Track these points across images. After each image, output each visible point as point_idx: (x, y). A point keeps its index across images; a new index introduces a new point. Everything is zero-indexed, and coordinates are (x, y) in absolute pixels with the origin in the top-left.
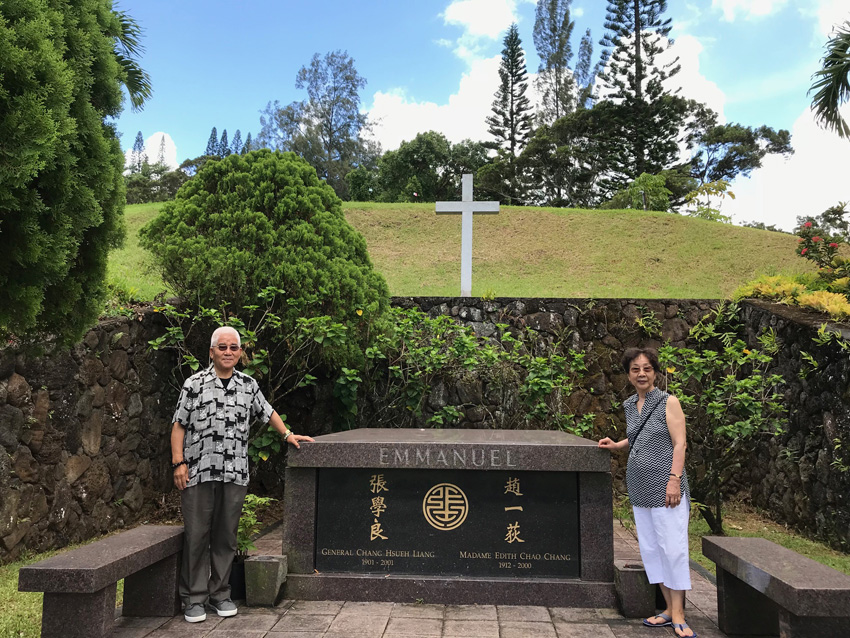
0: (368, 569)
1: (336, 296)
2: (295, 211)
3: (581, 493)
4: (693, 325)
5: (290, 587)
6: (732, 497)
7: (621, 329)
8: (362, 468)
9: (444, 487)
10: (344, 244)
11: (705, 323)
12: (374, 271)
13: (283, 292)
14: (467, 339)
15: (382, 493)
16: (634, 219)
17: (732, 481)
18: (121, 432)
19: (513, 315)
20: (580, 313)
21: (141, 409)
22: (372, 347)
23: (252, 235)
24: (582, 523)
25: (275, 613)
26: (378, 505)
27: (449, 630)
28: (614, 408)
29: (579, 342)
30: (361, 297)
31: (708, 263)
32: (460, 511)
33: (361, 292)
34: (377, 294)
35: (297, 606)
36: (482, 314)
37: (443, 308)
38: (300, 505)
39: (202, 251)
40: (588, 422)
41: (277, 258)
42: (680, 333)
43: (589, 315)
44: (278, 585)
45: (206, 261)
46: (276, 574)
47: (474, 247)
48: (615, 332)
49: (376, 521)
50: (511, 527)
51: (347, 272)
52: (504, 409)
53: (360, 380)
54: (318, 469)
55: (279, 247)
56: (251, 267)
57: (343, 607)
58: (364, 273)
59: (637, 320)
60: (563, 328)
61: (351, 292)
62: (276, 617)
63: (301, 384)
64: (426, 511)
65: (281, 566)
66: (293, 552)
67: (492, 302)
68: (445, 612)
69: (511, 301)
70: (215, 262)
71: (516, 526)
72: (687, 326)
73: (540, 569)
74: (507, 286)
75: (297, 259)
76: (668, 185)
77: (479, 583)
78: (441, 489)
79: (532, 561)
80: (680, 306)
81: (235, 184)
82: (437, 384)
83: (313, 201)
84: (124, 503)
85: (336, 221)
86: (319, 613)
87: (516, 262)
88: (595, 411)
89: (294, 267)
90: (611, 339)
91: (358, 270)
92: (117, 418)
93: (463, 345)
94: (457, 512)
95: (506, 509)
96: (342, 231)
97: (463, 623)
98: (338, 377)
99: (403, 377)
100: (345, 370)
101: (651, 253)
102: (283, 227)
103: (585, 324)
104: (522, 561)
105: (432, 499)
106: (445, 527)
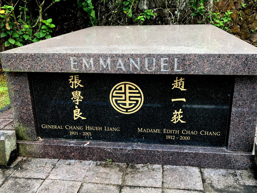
0: (74, 137)
3: (235, 90)
9: (125, 84)
15: (79, 89)
26: (77, 96)
32: (137, 101)
35: (24, 166)
44: (8, 152)
49: (76, 107)
71: (180, 112)
77: (151, 151)
78: (123, 86)
79: (191, 136)
94: (135, 102)
95: (173, 100)
104: (183, 135)
105: (117, 93)
106: (127, 111)
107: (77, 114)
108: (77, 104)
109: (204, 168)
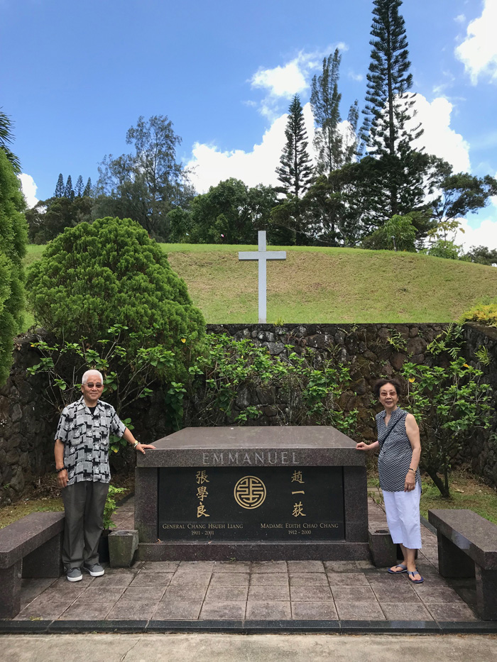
0: (195, 538)
1: (166, 329)
2: (133, 265)
3: (345, 481)
4: (430, 342)
5: (141, 552)
6: (458, 467)
7: (376, 346)
8: (190, 467)
9: (249, 478)
10: (171, 289)
11: (438, 341)
12: (194, 307)
13: (127, 328)
14: (263, 358)
15: (205, 484)
16: (387, 258)
17: (458, 456)
18: (7, 434)
19: (298, 336)
20: (346, 335)
21: (21, 416)
22: (193, 366)
23: (101, 285)
24: (346, 501)
25: (131, 572)
26: (202, 492)
27: (254, 581)
28: (372, 404)
29: (346, 356)
30: (184, 329)
31: (442, 292)
32: (260, 495)
33: (185, 325)
34: (196, 325)
35: (147, 566)
36: (274, 336)
37: (245, 332)
38: (146, 494)
39: (64, 298)
40: (353, 417)
41: (122, 302)
42: (420, 348)
43: (353, 336)
44: (133, 552)
45: (67, 306)
46: (131, 544)
47: (268, 280)
48: (372, 349)
49: (201, 504)
50: (297, 506)
51: (173, 310)
52: (292, 408)
53: (185, 391)
54: (159, 468)
55: (123, 294)
56: (102, 310)
57: (179, 565)
58: (186, 310)
59: (389, 340)
60: (334, 346)
61: (177, 325)
62: (132, 576)
63: (141, 396)
64: (236, 496)
65: (134, 539)
66: (142, 527)
67: (282, 327)
68: (251, 567)
69: (295, 326)
70: (75, 307)
71: (300, 505)
72: (425, 343)
73: (317, 534)
74: (293, 311)
75: (137, 303)
76: (414, 223)
77: (274, 545)
78: (247, 480)
79: (312, 529)
80: (420, 328)
81: (86, 246)
82: (242, 389)
83: (146, 257)
84: (10, 486)
85: (164, 271)
86: (162, 571)
87: (299, 292)
88: (359, 407)
89: (134, 309)
90: (369, 354)
91: (181, 308)
92: (4, 424)
93: (261, 363)
94: (258, 496)
95: (293, 493)
96: (168, 278)
97: (265, 575)
98: (169, 389)
99: (216, 388)
100: (174, 384)
101: (400, 285)
102: (125, 278)
103: (350, 343)
104: (304, 529)
105: (240, 487)
106: (250, 506)
107: (201, 510)
108: (202, 500)
109: (326, 561)
